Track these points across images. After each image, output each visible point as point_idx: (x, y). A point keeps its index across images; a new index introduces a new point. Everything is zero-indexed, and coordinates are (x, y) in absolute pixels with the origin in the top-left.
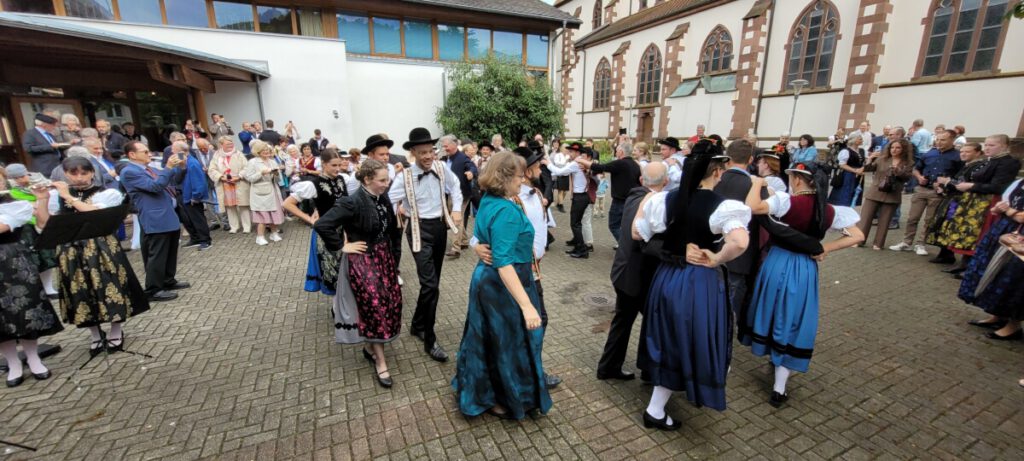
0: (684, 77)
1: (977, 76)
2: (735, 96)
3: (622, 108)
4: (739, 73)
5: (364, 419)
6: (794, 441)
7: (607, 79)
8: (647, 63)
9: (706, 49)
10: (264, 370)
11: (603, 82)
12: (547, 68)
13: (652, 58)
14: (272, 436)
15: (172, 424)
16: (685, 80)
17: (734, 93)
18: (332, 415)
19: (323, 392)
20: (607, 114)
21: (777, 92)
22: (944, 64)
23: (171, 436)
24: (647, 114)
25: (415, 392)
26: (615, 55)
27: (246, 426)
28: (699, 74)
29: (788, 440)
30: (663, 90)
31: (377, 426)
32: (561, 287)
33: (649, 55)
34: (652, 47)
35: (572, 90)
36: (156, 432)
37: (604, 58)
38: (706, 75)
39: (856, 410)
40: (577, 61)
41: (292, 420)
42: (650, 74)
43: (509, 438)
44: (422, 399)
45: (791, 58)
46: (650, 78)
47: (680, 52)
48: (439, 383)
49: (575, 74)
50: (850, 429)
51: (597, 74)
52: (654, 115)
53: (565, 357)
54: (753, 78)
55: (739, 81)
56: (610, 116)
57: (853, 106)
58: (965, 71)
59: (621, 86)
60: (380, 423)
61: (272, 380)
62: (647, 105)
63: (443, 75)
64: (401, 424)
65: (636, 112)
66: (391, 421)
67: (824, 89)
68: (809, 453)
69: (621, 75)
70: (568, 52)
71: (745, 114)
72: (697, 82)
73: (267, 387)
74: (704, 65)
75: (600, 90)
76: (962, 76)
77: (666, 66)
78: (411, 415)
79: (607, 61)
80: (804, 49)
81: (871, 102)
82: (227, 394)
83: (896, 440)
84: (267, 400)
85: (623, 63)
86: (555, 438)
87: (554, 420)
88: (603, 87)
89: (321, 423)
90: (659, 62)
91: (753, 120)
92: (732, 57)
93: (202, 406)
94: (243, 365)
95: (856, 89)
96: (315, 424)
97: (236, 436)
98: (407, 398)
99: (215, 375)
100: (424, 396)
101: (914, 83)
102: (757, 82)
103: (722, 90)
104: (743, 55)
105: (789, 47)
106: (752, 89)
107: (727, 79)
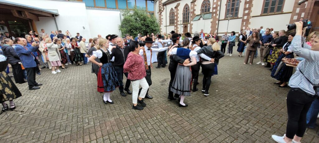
0: (196, 14)
1: (278, 13)
2: (211, 20)
3: (178, 24)
4: (213, 13)
5: (100, 125)
6: (228, 119)
7: (173, 15)
8: (185, 10)
9: (203, 6)
10: (65, 113)
11: (172, 16)
12: (154, 12)
13: (187, 8)
14: (69, 133)
15: (33, 133)
16: (197, 15)
17: (211, 19)
18: (89, 125)
19: (85, 118)
20: (174, 26)
21: (223, 19)
22: (269, 10)
23: (33, 137)
24: (186, 26)
25: (116, 115)
26: (175, 8)
27: (60, 131)
28: (201, 13)
29: (226, 119)
30: (190, 18)
31: (104, 127)
32: (161, 80)
33: (186, 7)
34: (187, 5)
35: (163, 19)
36: (28, 136)
37: (172, 8)
38: (203, 13)
39: (244, 109)
40: (164, 9)
41: (76, 128)
42: (186, 13)
43: (146, 127)
44: (118, 117)
45: (227, 8)
46: (186, 15)
47: (195, 7)
48: (124, 112)
49: (163, 13)
50: (243, 115)
51: (170, 13)
52: (188, 27)
53: (162, 101)
54: (216, 15)
55: (213, 15)
56: (175, 27)
57: (245, 23)
58: (275, 11)
59: (178, 18)
60: (105, 126)
61: (67, 116)
62: (186, 23)
63: (120, 14)
64: (112, 125)
65: (183, 25)
66: (108, 125)
67: (237, 18)
68: (232, 122)
69: (178, 14)
70: (161, 7)
71: (215, 26)
72: (200, 16)
73: (66, 118)
74: (202, 11)
75: (171, 19)
76: (273, 13)
77: (191, 11)
78: (115, 122)
79: (173, 9)
80: (231, 5)
81: (250, 22)
82: (52, 121)
83: (255, 116)
84: (67, 122)
85: (178, 10)
86: (160, 125)
87: (159, 120)
88: (172, 18)
89: (85, 128)
90: (189, 10)
91: (217, 27)
92: (210, 8)
93: (44, 126)
94: (57, 112)
95: (245, 17)
96: (83, 128)
97: (57, 134)
98: (113, 118)
99: (48, 116)
100: (119, 116)
101: (261, 16)
102: (218, 16)
103: (207, 18)
104: (213, 7)
105: (226, 5)
106: (216, 18)
107: (209, 15)
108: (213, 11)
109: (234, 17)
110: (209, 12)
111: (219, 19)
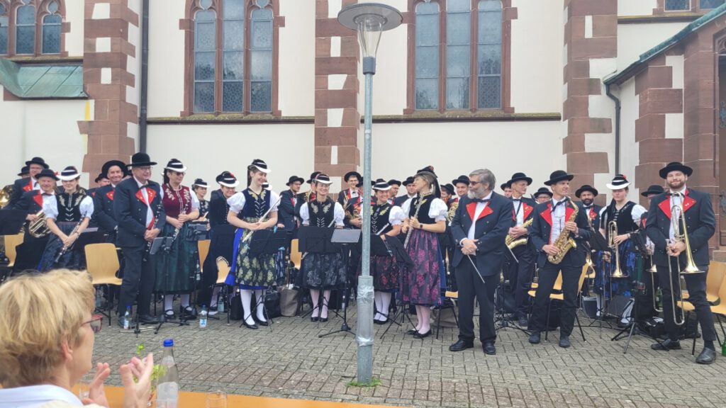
1: (490, 115)
4: (91, 62)
17: (81, 104)
21: (176, 115)
45: (197, 49)
55: (91, 79)
67: (268, 116)
76: (468, 113)
101: (409, 119)
102: (133, 86)
103: (49, 95)
104: (94, 20)
105: (188, 25)
106: (124, 101)
107: (58, 73)
108: (95, 49)
109: (249, 113)
110: (62, 55)
111: (145, 115)
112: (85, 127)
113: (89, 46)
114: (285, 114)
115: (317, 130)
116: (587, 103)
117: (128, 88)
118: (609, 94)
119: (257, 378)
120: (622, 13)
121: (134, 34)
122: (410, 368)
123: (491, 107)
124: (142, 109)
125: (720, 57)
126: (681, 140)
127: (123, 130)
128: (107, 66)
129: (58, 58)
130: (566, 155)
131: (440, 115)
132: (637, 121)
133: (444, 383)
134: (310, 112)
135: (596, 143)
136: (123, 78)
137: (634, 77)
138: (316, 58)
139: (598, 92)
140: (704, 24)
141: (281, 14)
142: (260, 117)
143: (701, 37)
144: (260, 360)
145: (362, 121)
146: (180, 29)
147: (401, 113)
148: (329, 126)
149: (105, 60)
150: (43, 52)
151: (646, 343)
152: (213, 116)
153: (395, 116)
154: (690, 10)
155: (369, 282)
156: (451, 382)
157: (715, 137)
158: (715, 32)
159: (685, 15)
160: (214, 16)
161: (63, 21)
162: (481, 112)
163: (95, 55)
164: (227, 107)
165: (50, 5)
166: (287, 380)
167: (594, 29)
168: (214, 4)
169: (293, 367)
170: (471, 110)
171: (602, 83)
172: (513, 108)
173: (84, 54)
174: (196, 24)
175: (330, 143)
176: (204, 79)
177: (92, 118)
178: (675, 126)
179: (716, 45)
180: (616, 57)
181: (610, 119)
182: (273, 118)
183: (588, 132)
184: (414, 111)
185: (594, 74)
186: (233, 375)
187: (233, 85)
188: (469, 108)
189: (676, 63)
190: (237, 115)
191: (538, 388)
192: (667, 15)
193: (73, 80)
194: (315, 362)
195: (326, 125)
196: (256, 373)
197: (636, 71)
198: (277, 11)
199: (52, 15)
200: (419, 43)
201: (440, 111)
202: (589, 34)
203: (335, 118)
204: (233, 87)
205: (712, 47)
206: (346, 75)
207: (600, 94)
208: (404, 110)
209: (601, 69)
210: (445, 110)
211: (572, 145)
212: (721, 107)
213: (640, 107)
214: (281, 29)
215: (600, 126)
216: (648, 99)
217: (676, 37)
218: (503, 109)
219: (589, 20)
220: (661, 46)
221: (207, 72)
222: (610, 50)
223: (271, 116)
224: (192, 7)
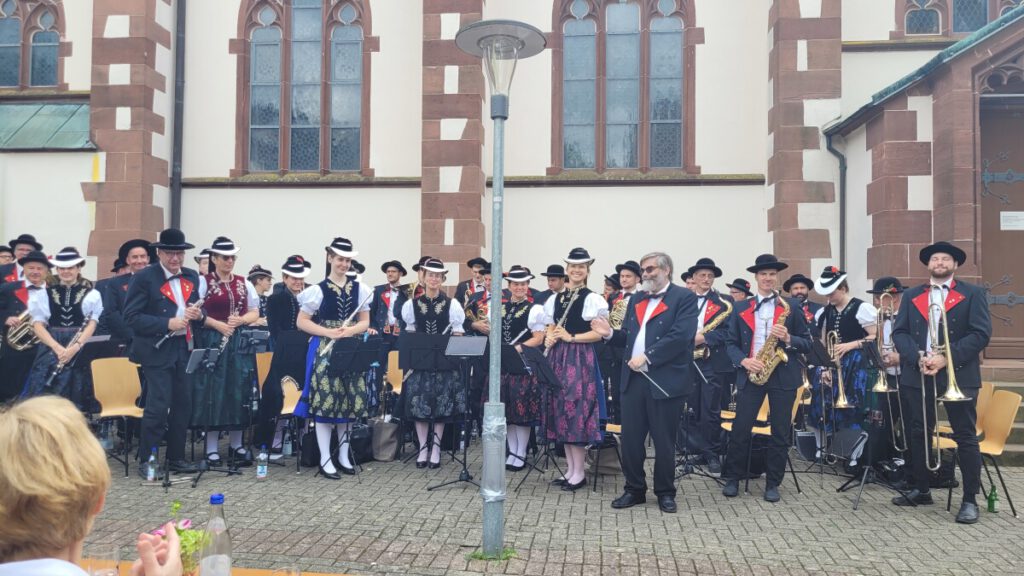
4: (101, 98)
17: (87, 159)
21: (223, 174)
45: (255, 82)
55: (102, 122)
57: (449, 225)
67: (356, 177)
76: (636, 173)
101: (554, 183)
102: (162, 133)
103: (40, 146)
104: (106, 39)
105: (241, 47)
106: (149, 154)
107: (53, 114)
108: (107, 81)
109: (328, 172)
110: (58, 89)
111: (179, 174)
112: (91, 191)
113: (99, 75)
114: (379, 174)
115: (425, 197)
116: (800, 162)
117: (155, 135)
118: (830, 148)
119: (340, 549)
120: (848, 36)
121: (164, 59)
122: (556, 534)
123: (669, 165)
124: (174, 166)
125: (981, 99)
126: (929, 212)
127: (148, 195)
128: (124, 105)
129: (54, 93)
130: (772, 233)
131: (598, 177)
132: (869, 186)
133: (604, 554)
134: (414, 170)
135: (813, 216)
136: (147, 121)
137: (864, 125)
138: (424, 96)
139: (816, 146)
140: (960, 52)
141: (374, 33)
142: (344, 178)
143: (955, 71)
144: (344, 524)
145: (490, 184)
146: (230, 52)
147: (543, 174)
148: (441, 191)
149: (122, 96)
150: (33, 84)
151: (885, 495)
152: (276, 176)
153: (535, 177)
154: (940, 34)
155: (499, 411)
156: (615, 552)
157: (975, 208)
158: (976, 63)
159: (933, 40)
160: (279, 34)
161: (62, 40)
162: (655, 173)
163: (108, 88)
164: (297, 164)
165: (42, 16)
166: (383, 551)
167: (810, 58)
168: (278, 18)
169: (391, 533)
170: (641, 170)
171: (821, 133)
172: (699, 168)
173: (92, 87)
174: (253, 46)
175: (443, 216)
176: (264, 124)
177: (102, 178)
178: (920, 193)
179: (976, 83)
180: (840, 97)
181: (833, 184)
182: (362, 179)
183: (802, 202)
184: (561, 170)
185: (809, 120)
186: (306, 546)
187: (305, 132)
188: (639, 167)
189: (921, 106)
190: (310, 175)
191: (736, 559)
192: (909, 41)
193: (76, 124)
194: (423, 525)
195: (438, 189)
196: (338, 543)
197: (868, 117)
198: (368, 28)
199: (45, 31)
200: (568, 76)
201: (597, 170)
202: (802, 64)
203: (450, 179)
204: (306, 136)
205: (970, 84)
206: (465, 121)
207: (819, 148)
208: (548, 169)
209: (820, 113)
210: (604, 170)
211: (780, 219)
212: (983, 167)
213: (873, 167)
214: (374, 55)
215: (819, 193)
216: (884, 156)
217: (921, 71)
218: (686, 168)
219: (802, 46)
220: (901, 83)
221: (268, 114)
222: (831, 88)
223: (359, 176)
224: (248, 22)
